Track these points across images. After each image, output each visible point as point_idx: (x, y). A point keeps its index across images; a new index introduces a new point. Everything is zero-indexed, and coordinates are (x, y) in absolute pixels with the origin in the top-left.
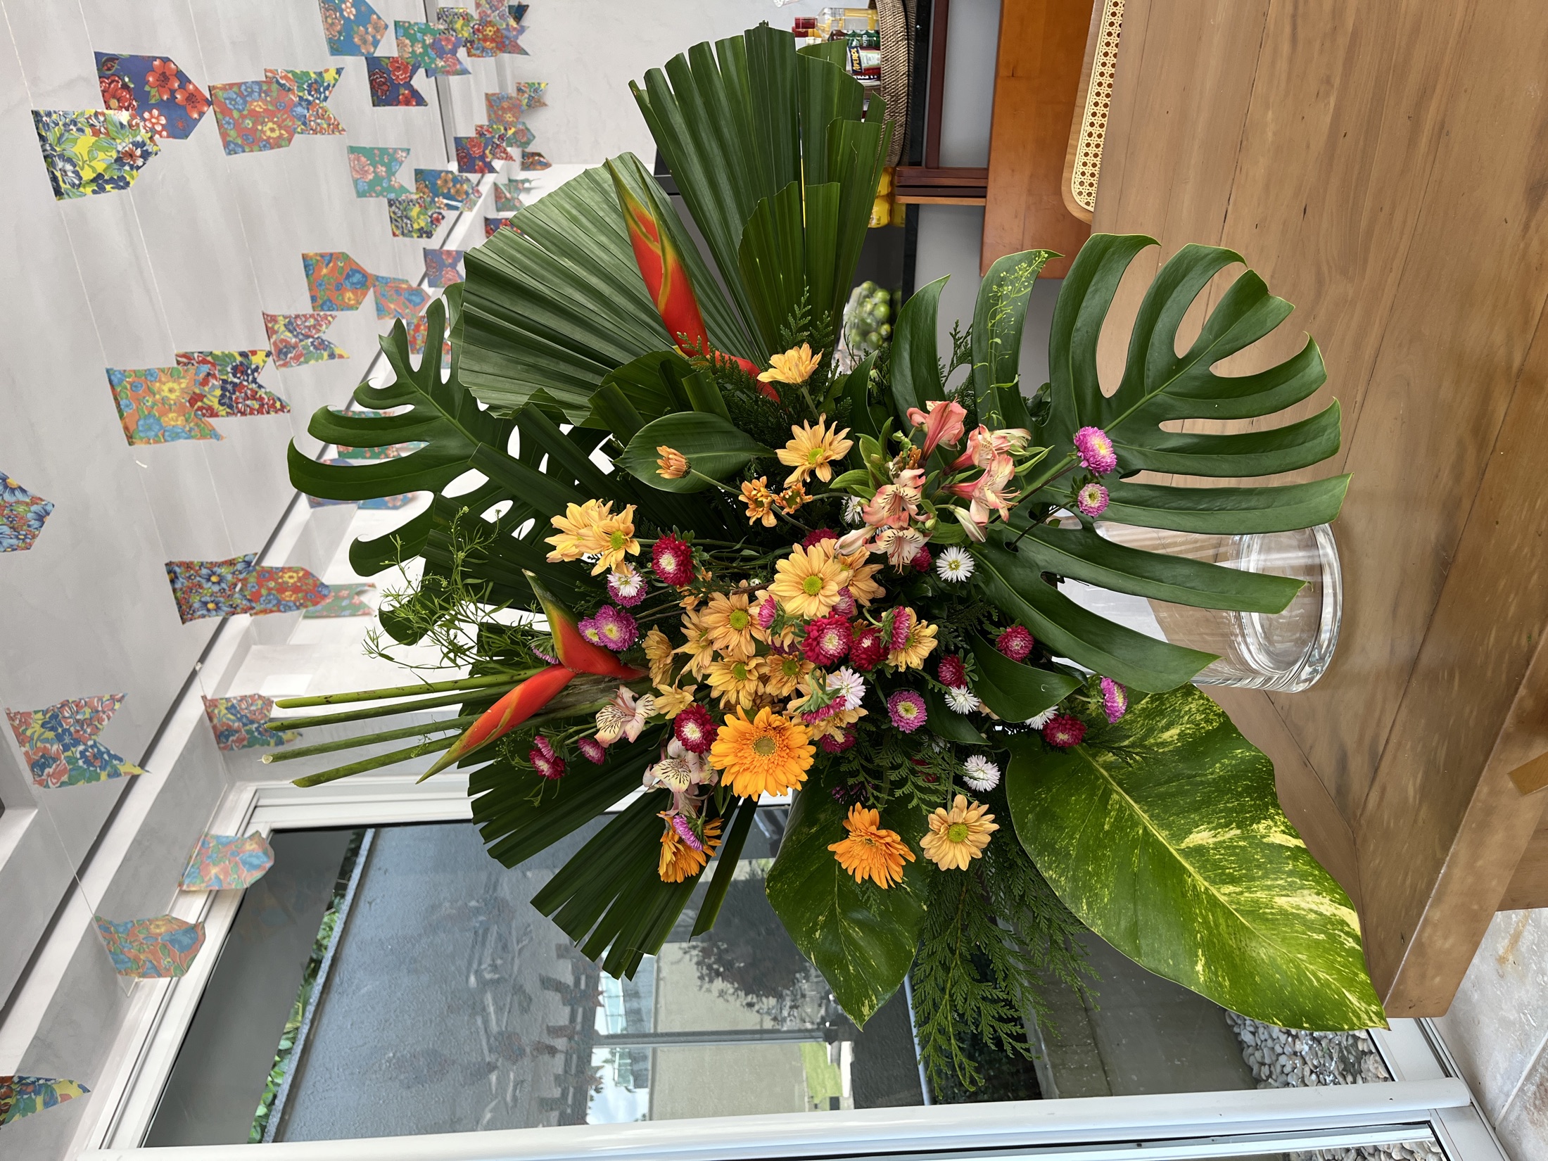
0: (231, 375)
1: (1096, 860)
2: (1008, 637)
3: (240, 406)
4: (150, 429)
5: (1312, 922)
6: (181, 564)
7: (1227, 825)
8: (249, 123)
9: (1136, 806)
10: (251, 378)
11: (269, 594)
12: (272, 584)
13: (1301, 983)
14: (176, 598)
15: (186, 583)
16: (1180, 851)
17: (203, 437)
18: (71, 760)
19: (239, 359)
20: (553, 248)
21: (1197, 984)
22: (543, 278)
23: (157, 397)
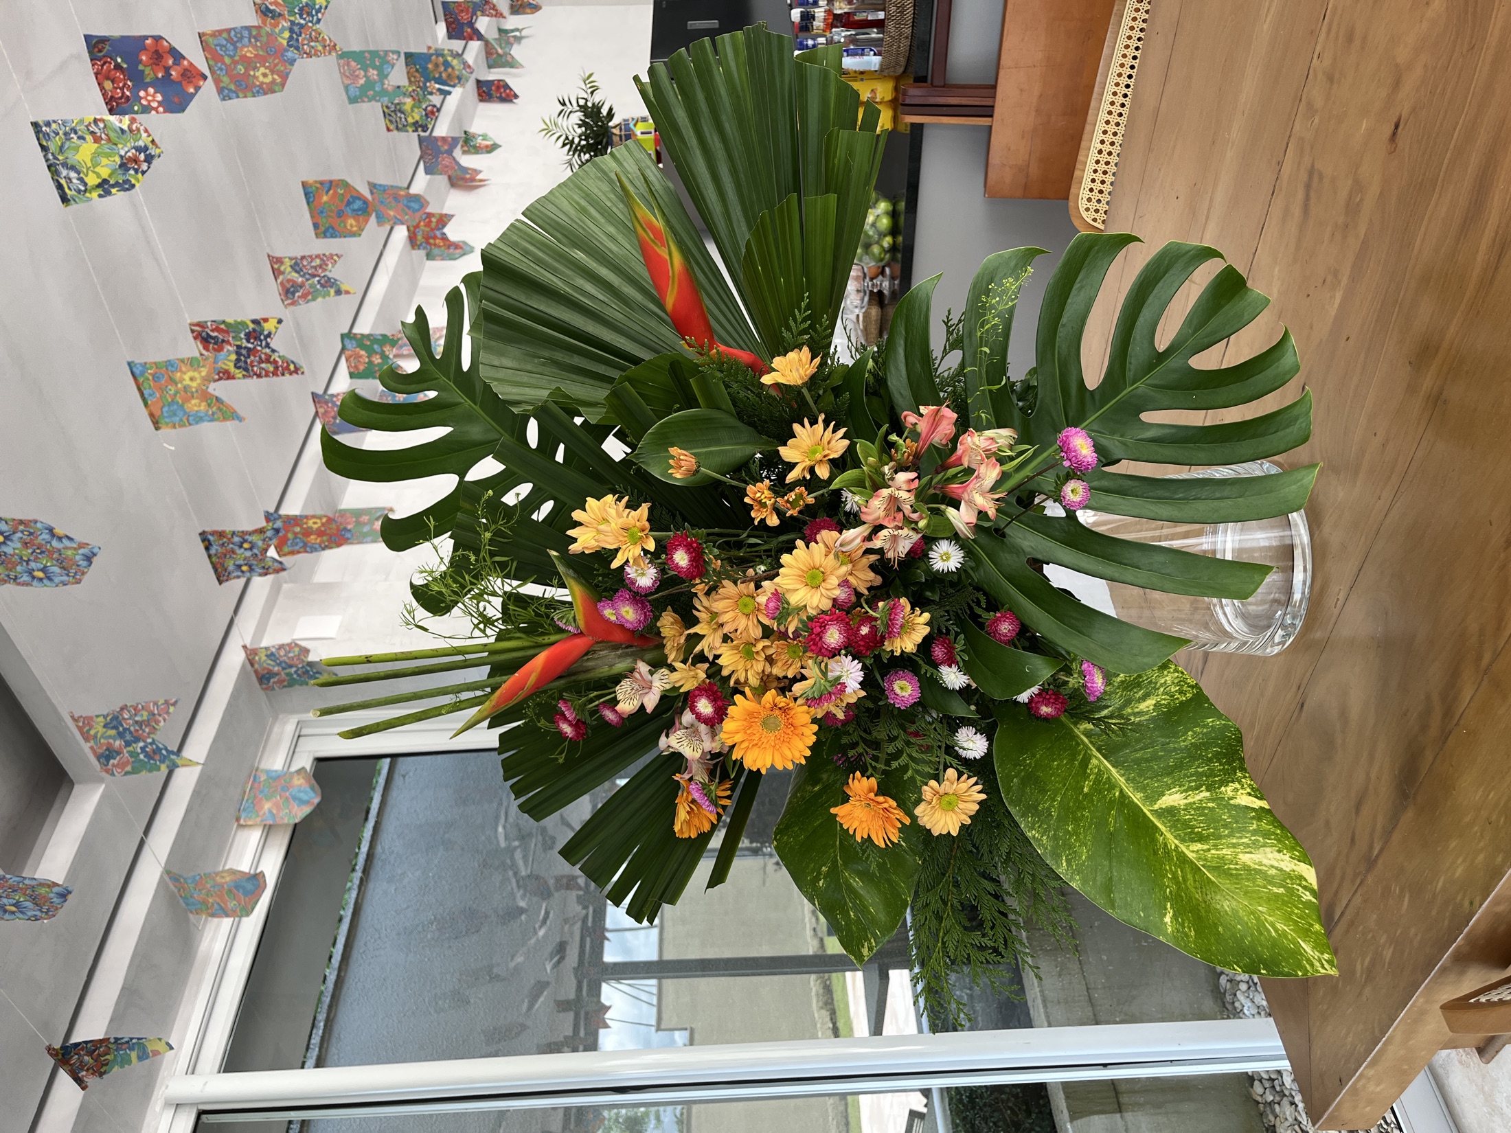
0: (244, 341)
1: (1076, 820)
2: (997, 621)
3: (255, 369)
4: (175, 415)
5: (1273, 877)
6: (214, 533)
7: (1197, 788)
8: (241, 69)
9: (1113, 771)
10: (264, 343)
11: (295, 538)
12: (298, 529)
13: (1261, 934)
14: (212, 563)
15: (220, 550)
16: (1155, 812)
17: (225, 419)
18: (133, 754)
19: (251, 326)
21: (1165, 934)
23: (179, 386)
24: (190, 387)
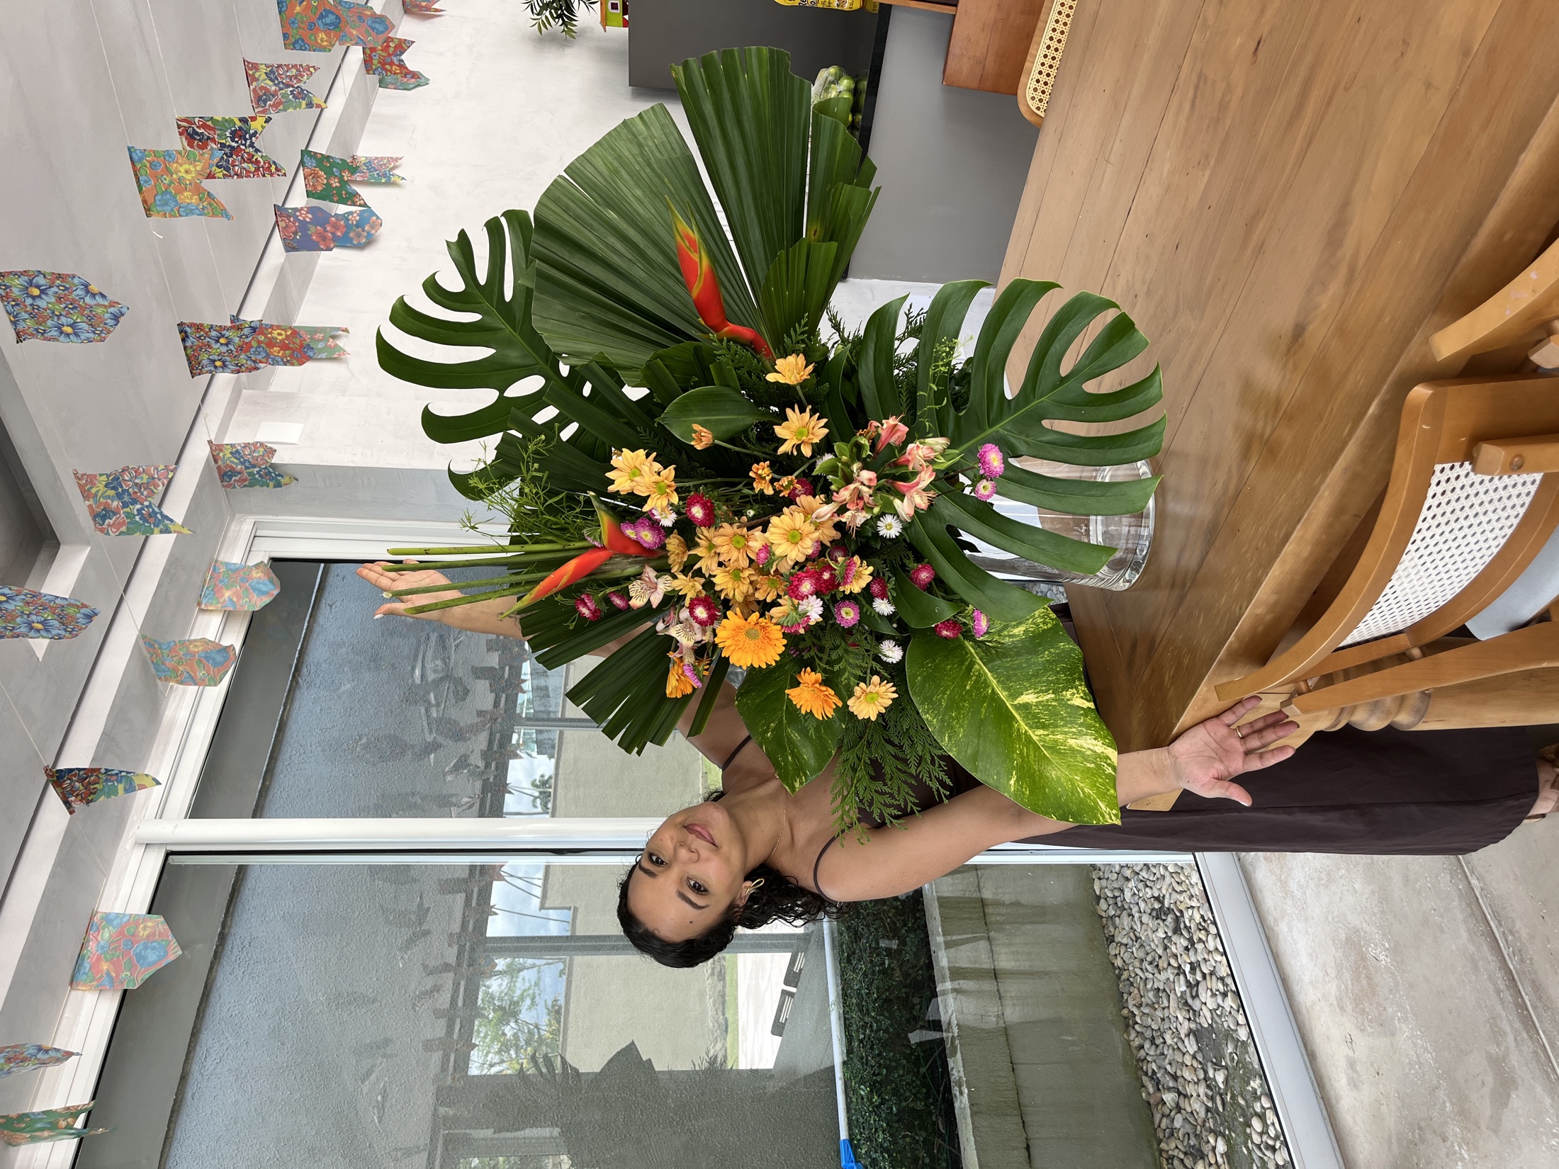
0: (229, 139)
1: (958, 709)
3: (236, 168)
4: (167, 204)
5: (1088, 756)
6: (191, 325)
7: (1047, 691)
9: (989, 673)
10: (248, 142)
12: (262, 338)
14: (187, 355)
15: (196, 343)
16: (1014, 706)
17: (214, 215)
18: (128, 515)
19: (238, 124)
20: (599, 200)
22: (591, 227)
23: (175, 176)
24: (185, 179)
